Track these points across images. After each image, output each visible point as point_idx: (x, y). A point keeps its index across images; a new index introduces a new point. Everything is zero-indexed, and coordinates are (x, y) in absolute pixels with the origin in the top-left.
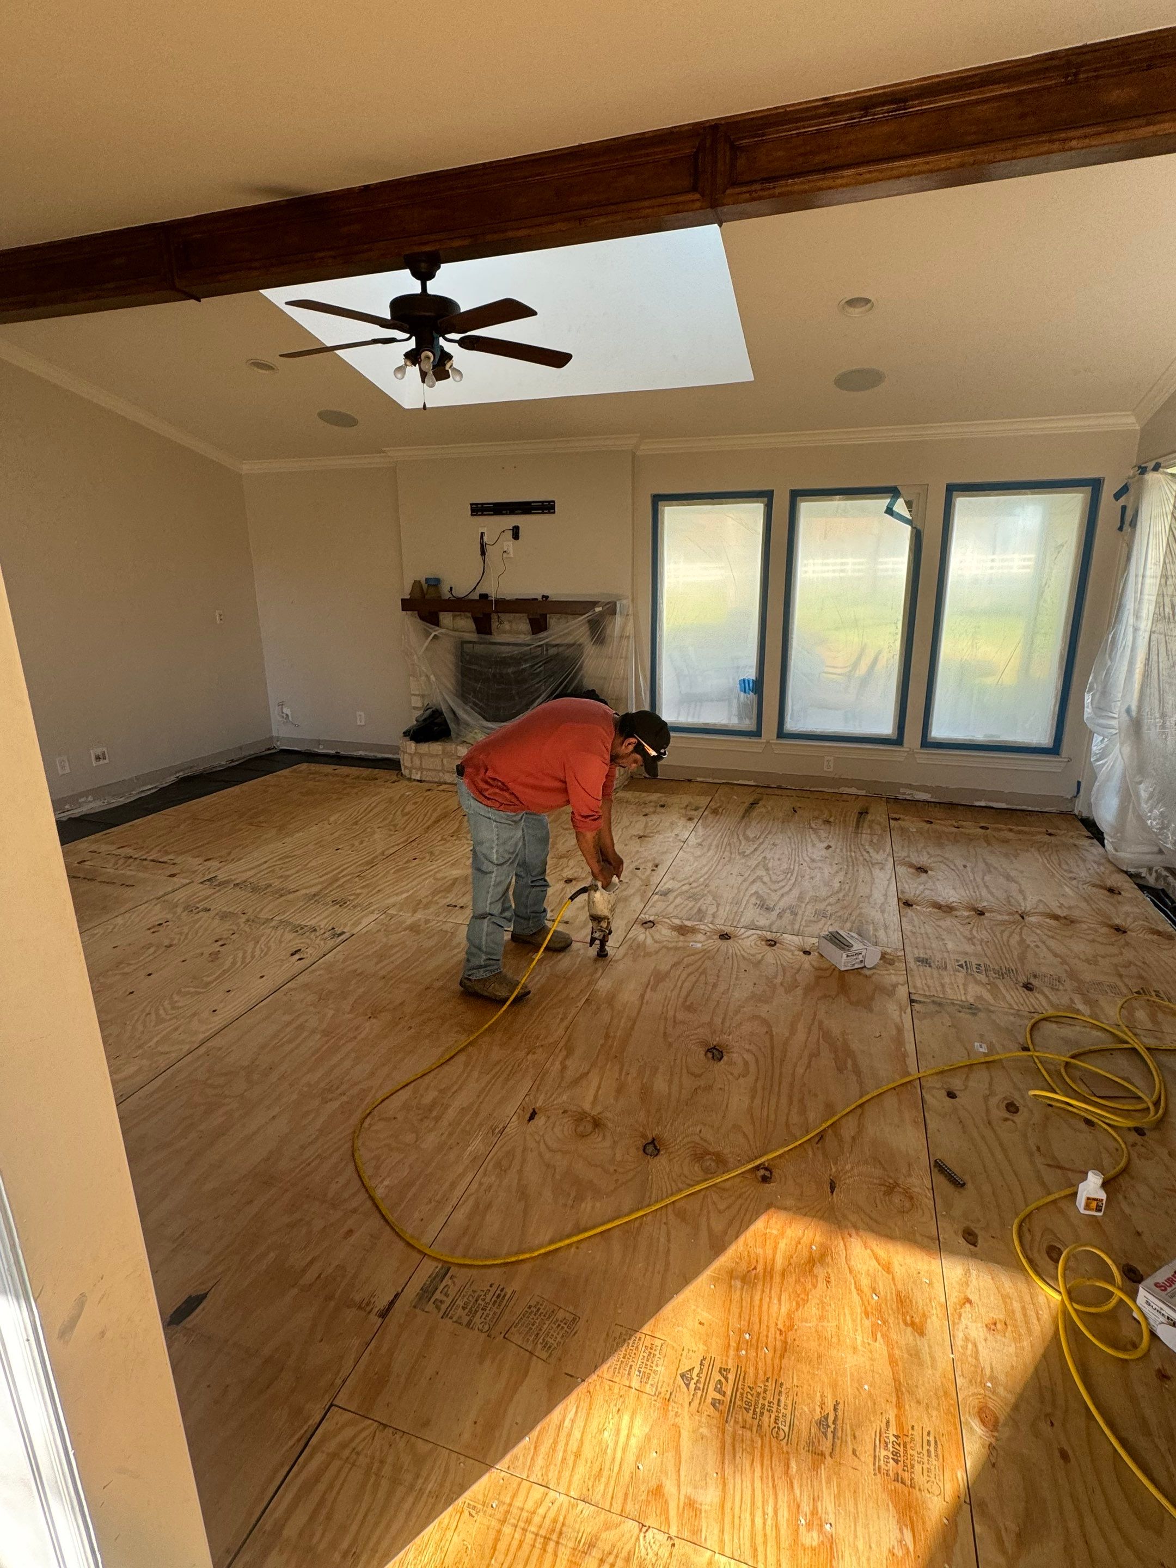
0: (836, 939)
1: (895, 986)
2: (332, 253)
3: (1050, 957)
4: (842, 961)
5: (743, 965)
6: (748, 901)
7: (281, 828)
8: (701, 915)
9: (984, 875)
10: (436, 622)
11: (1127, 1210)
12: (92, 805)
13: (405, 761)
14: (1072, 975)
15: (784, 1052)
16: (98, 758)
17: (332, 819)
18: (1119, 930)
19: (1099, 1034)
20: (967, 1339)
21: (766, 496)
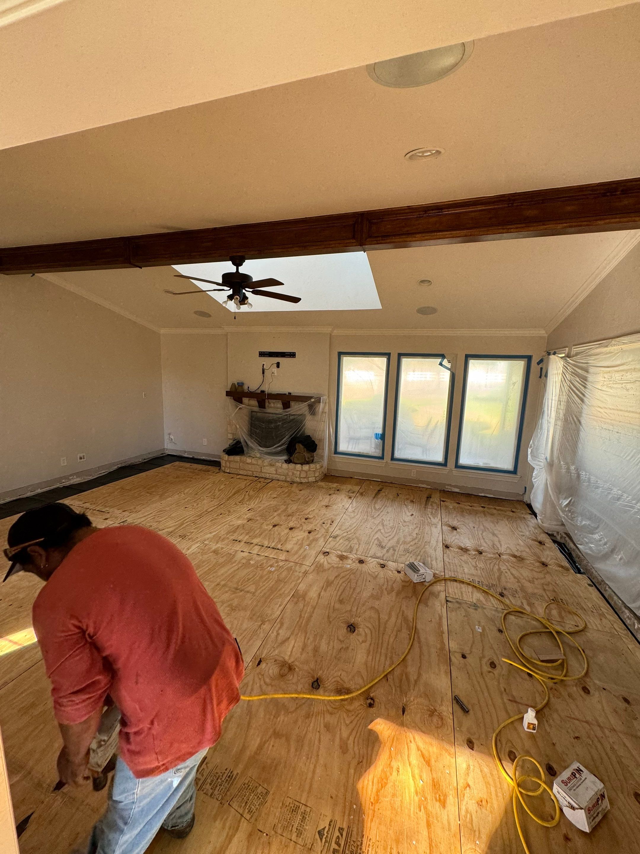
0: (413, 567)
1: (439, 592)
2: (199, 254)
3: (512, 579)
4: (415, 578)
5: (369, 579)
6: (373, 543)
7: (161, 496)
8: (351, 550)
9: (483, 532)
10: (241, 402)
11: (548, 730)
12: (75, 480)
13: (223, 464)
14: (523, 589)
15: (385, 628)
16: (81, 458)
17: (186, 491)
18: (544, 564)
19: (534, 623)
20: (467, 811)
21: (388, 355)
